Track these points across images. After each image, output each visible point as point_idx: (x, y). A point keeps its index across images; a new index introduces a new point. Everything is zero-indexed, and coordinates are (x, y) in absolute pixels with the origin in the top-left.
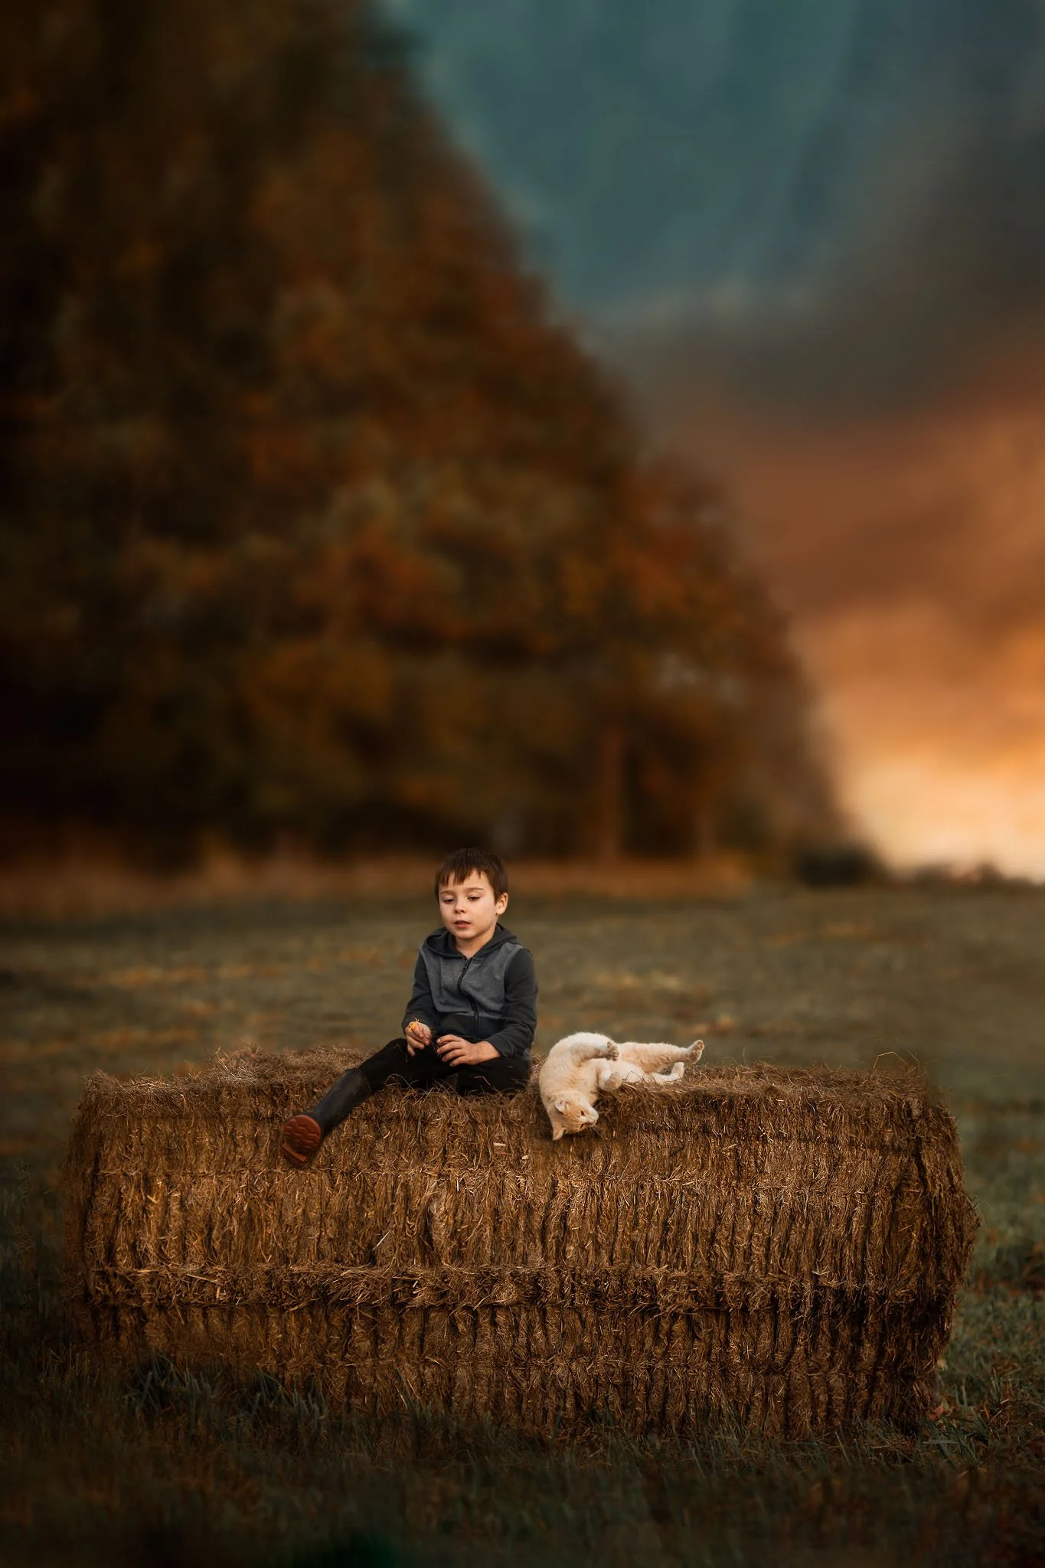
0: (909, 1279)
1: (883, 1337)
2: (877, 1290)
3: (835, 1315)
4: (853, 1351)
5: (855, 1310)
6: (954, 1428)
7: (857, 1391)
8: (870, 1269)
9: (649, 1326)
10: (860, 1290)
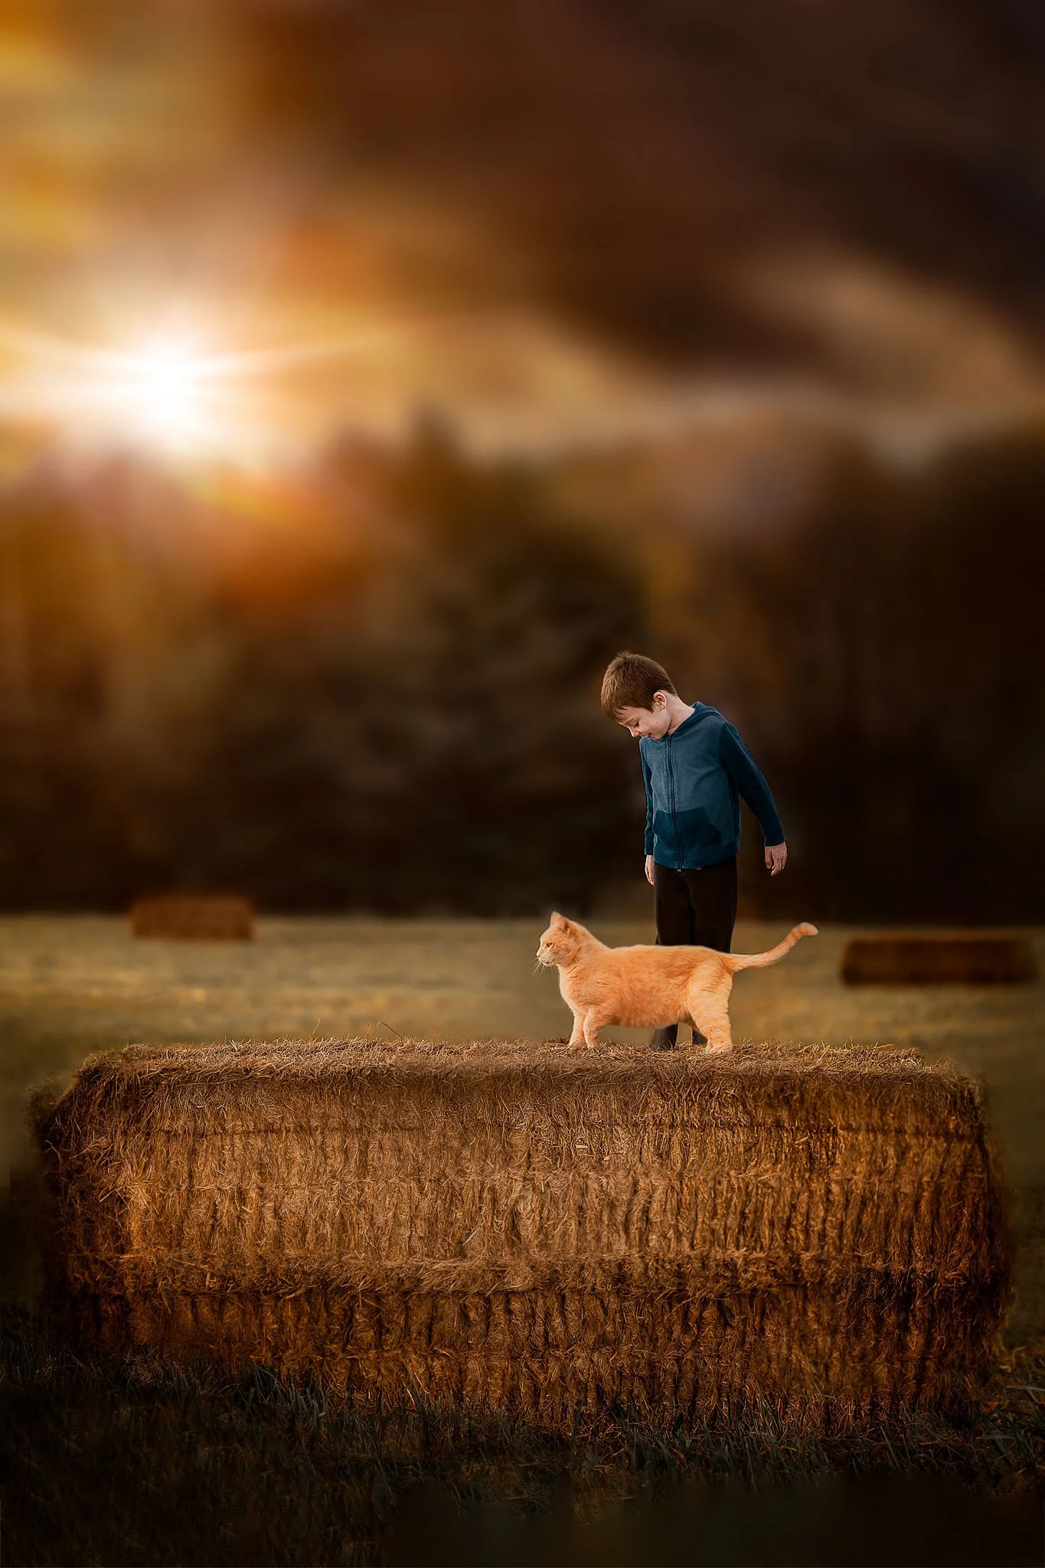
0: (960, 1260)
1: (932, 1322)
2: (925, 1272)
3: (879, 1300)
4: (900, 1340)
5: (901, 1294)
6: (1010, 1422)
7: (904, 1382)
8: (917, 1250)
9: (678, 1313)
10: (907, 1272)
